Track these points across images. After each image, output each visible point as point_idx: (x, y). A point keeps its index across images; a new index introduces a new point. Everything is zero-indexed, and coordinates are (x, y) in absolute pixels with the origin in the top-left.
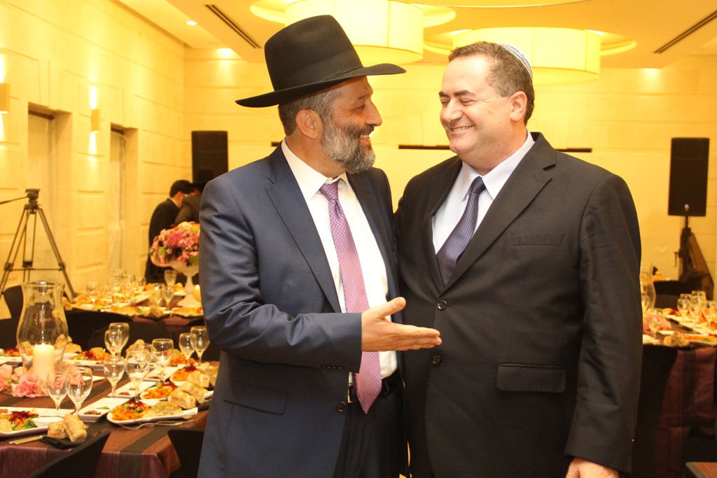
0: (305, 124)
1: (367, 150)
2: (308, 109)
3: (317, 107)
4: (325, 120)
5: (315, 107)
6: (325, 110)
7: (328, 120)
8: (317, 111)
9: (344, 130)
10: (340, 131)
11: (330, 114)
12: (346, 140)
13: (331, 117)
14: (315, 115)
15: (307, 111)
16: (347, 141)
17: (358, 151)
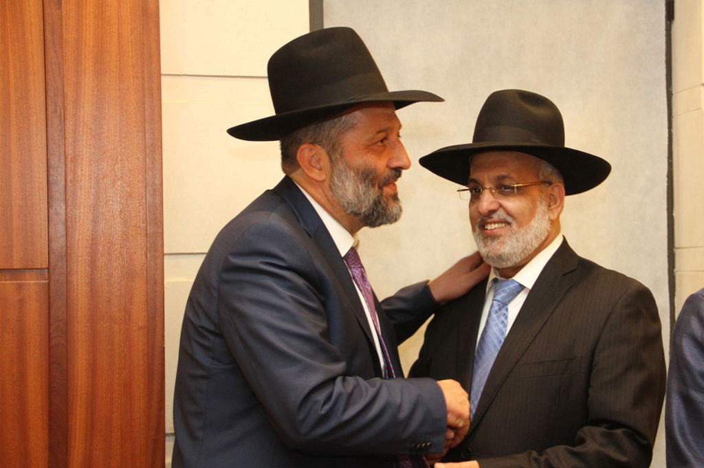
0: (310, 162)
1: (391, 201)
2: (313, 143)
3: (324, 142)
4: (333, 158)
5: (321, 141)
6: (334, 145)
7: (336, 158)
8: (323, 147)
9: (357, 173)
10: (352, 174)
11: (339, 151)
12: (360, 187)
13: (342, 155)
14: (321, 151)
15: (311, 146)
16: (362, 188)
17: (377, 203)
